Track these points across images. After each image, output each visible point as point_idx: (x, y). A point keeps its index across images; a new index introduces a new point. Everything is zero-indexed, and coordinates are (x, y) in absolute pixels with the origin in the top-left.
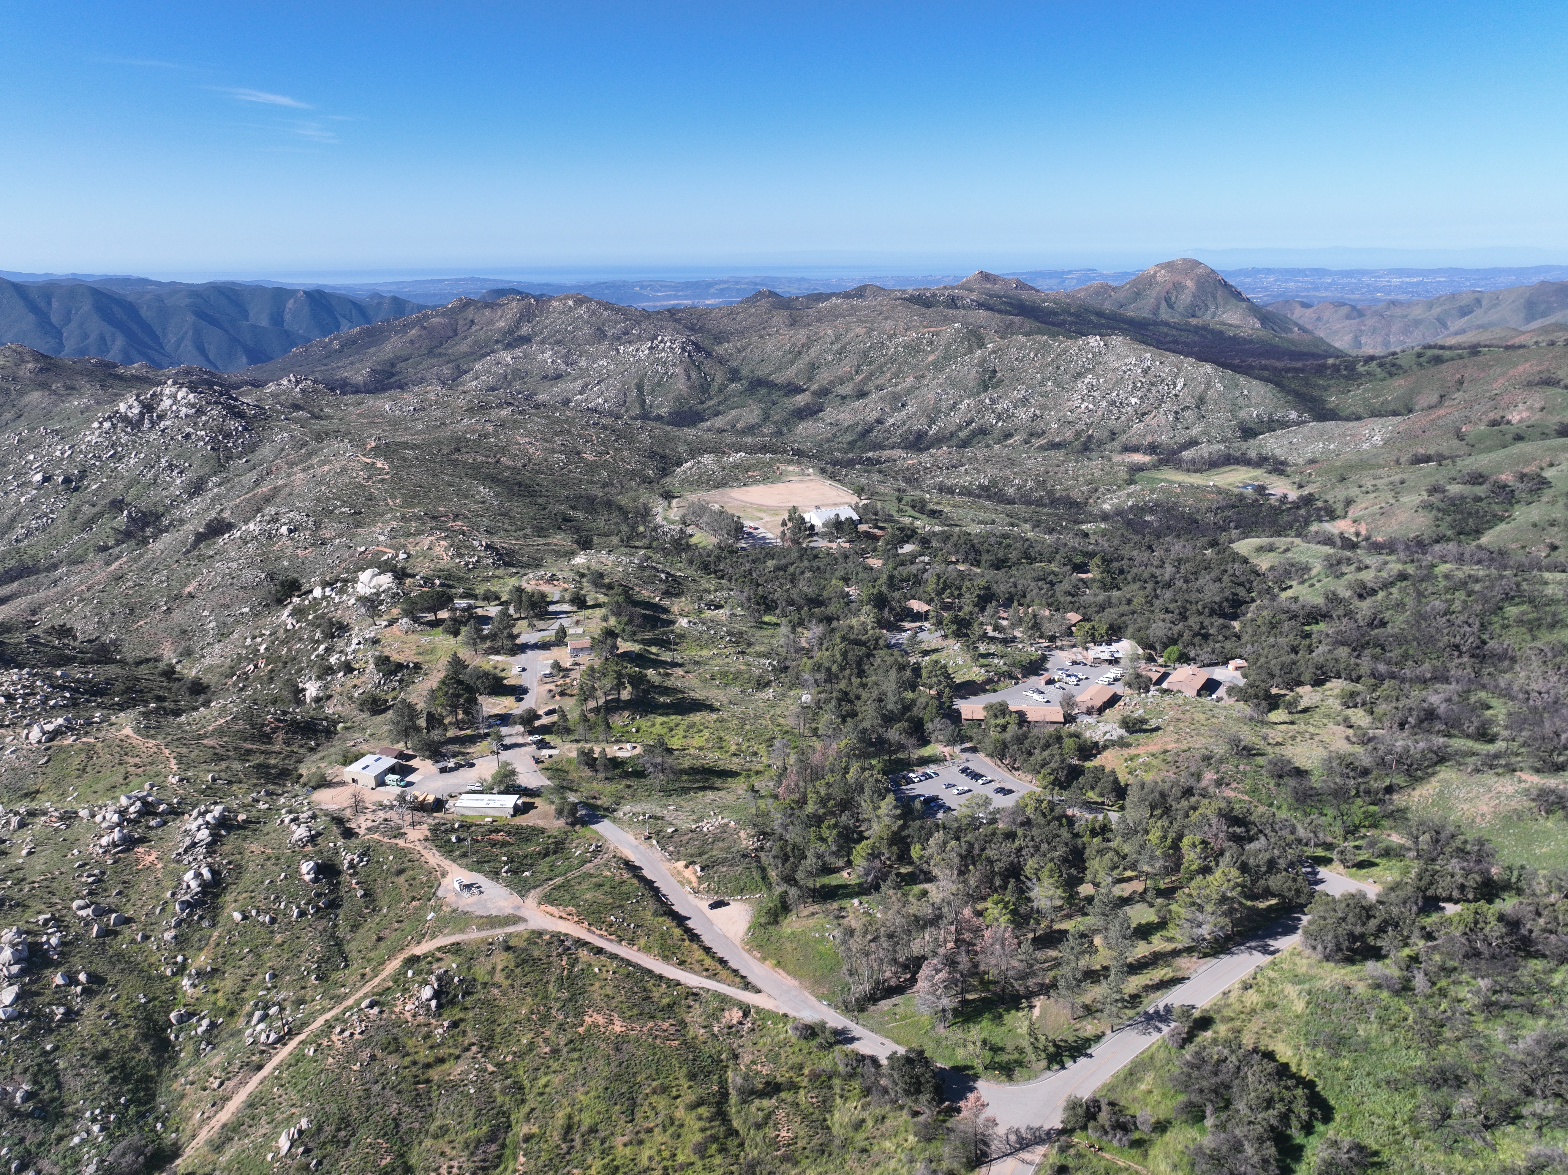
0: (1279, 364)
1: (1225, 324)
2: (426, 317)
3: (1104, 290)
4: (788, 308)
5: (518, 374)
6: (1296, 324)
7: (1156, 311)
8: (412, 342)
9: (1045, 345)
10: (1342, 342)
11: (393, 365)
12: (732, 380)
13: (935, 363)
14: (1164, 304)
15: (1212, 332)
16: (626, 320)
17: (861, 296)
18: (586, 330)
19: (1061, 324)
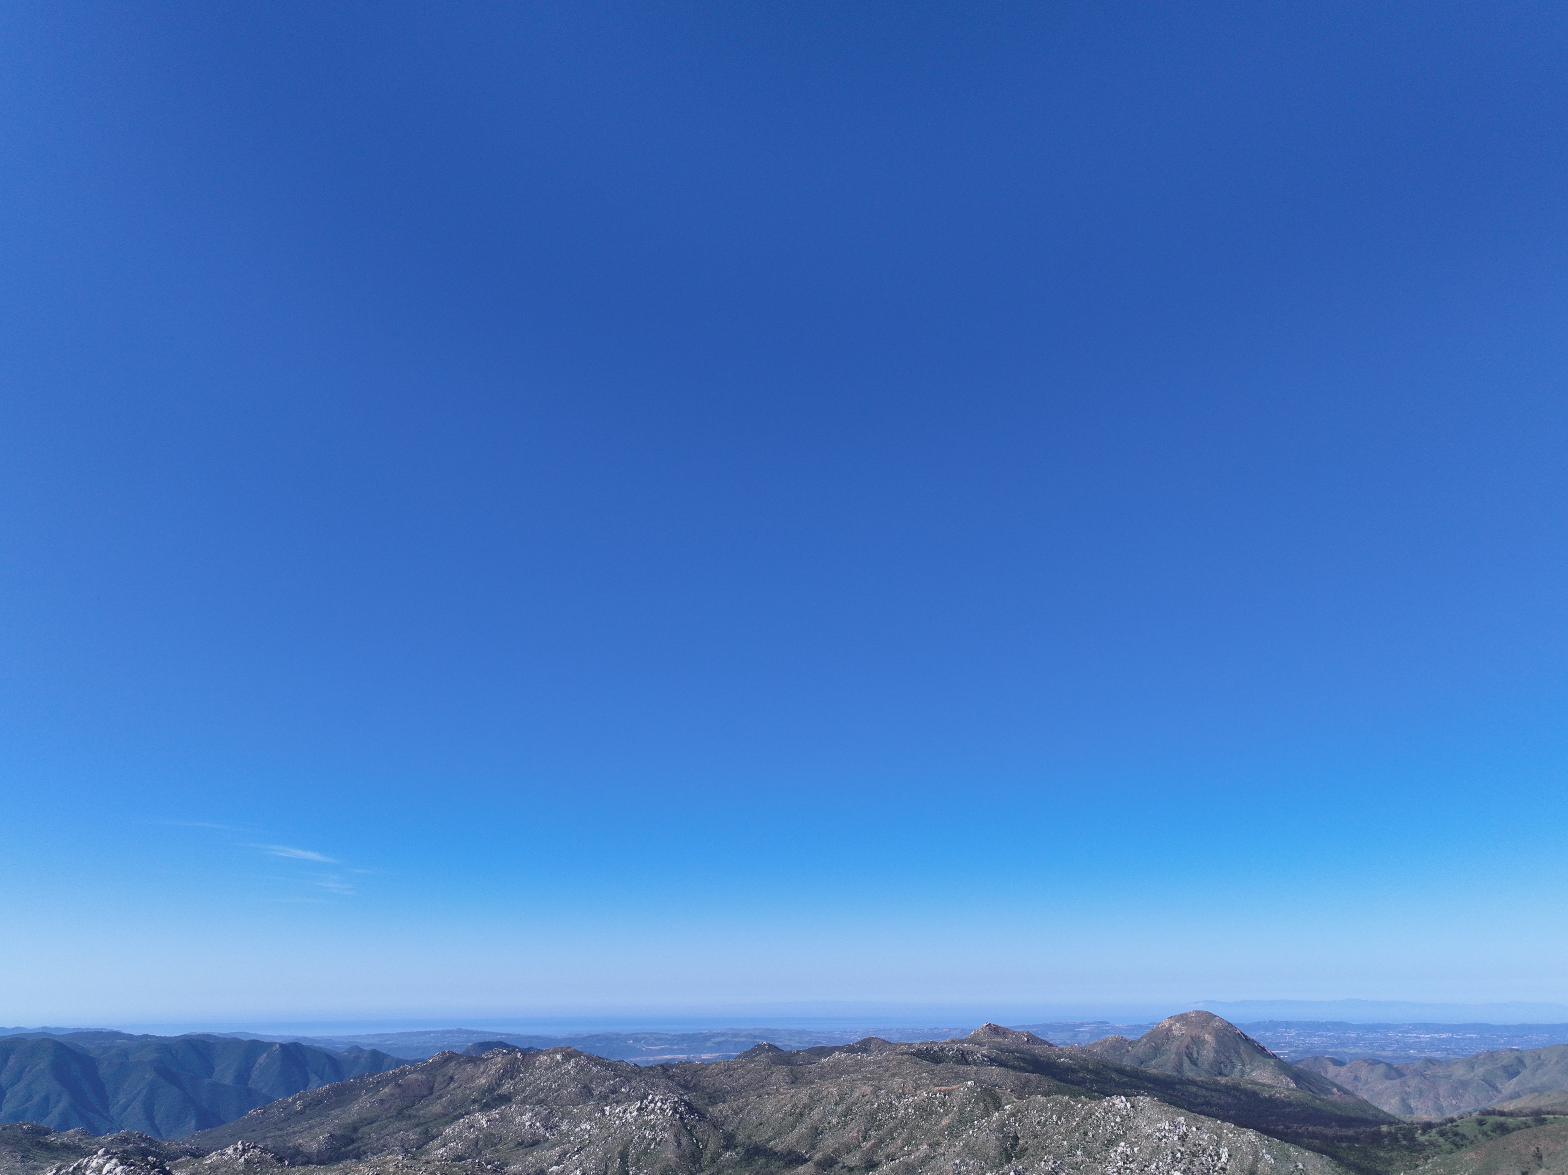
0: (1329, 1132)
1: (1257, 1084)
2: (403, 1073)
3: (1120, 1044)
4: (788, 1063)
5: (491, 1140)
6: (1336, 1086)
7: (1179, 1067)
8: (382, 1102)
9: (1067, 1107)
10: (1390, 1106)
11: (355, 1129)
12: (726, 1148)
13: (949, 1127)
14: (1186, 1061)
15: (1245, 1092)
16: (616, 1076)
17: (865, 1050)
18: (572, 1089)
19: (1081, 1082)
